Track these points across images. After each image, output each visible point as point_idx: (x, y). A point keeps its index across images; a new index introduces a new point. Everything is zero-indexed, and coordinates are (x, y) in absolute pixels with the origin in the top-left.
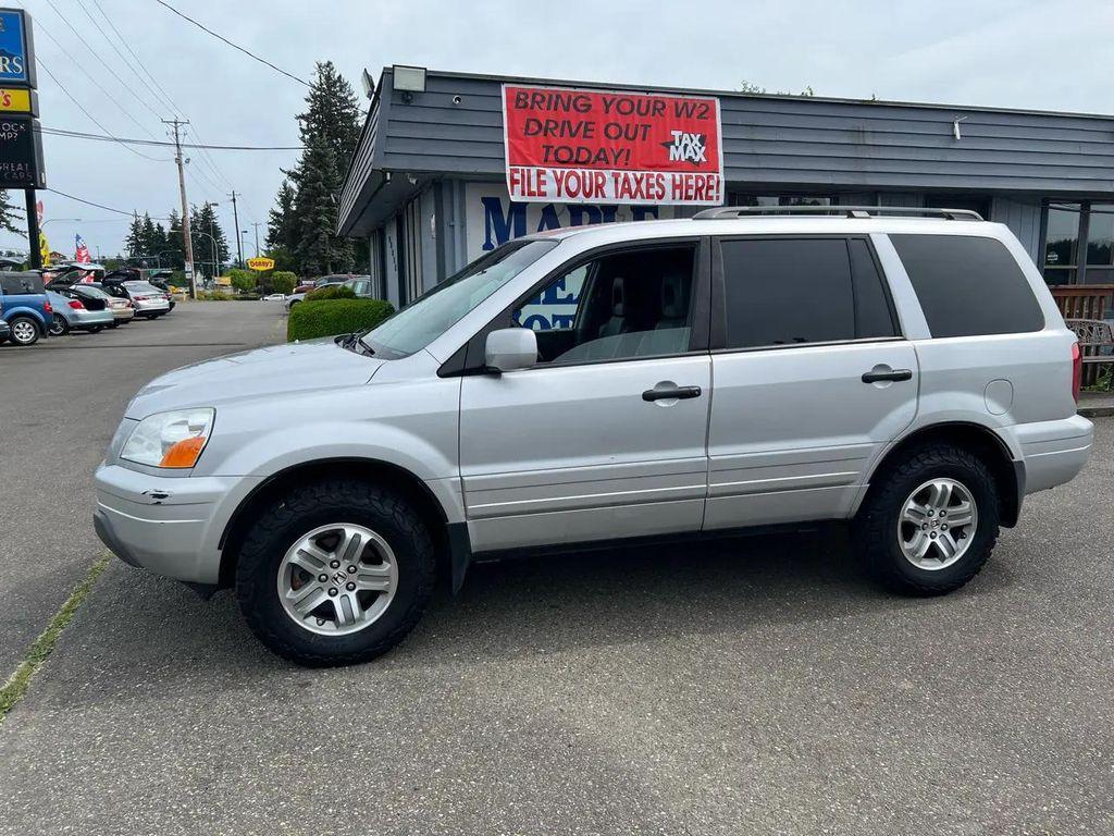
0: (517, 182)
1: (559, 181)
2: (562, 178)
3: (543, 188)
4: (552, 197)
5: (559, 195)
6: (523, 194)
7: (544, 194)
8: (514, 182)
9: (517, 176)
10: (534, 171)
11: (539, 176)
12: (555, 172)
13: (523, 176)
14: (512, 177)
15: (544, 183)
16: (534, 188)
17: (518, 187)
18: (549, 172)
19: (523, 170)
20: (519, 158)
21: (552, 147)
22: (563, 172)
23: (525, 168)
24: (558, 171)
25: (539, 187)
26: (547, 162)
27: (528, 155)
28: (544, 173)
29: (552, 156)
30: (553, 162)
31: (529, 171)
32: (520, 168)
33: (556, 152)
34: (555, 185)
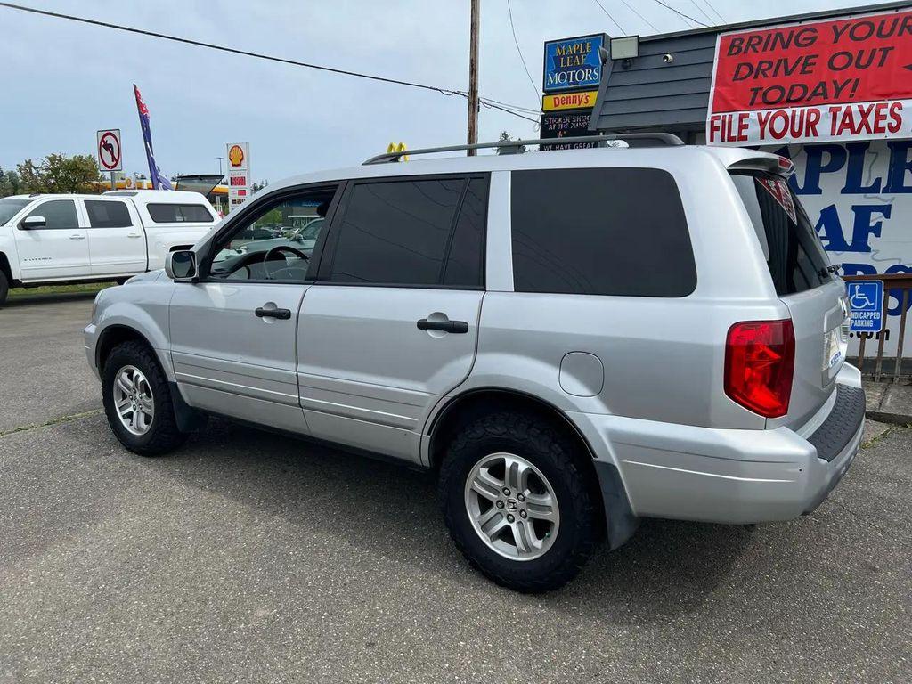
0: (717, 128)
1: (762, 123)
2: (766, 121)
3: (744, 133)
4: (753, 140)
5: (762, 137)
6: (723, 140)
7: (745, 138)
8: (714, 129)
9: (718, 123)
10: (736, 116)
11: (741, 120)
12: (760, 115)
13: (724, 122)
14: (712, 122)
15: (746, 127)
16: (735, 133)
17: (718, 134)
18: (753, 115)
19: (724, 117)
20: (723, 104)
21: (762, 89)
22: (769, 114)
23: (727, 114)
24: (764, 113)
25: (740, 132)
26: (752, 105)
27: (733, 100)
28: (747, 116)
29: (759, 98)
30: (759, 104)
31: (731, 117)
32: (721, 115)
33: (765, 94)
34: (758, 128)
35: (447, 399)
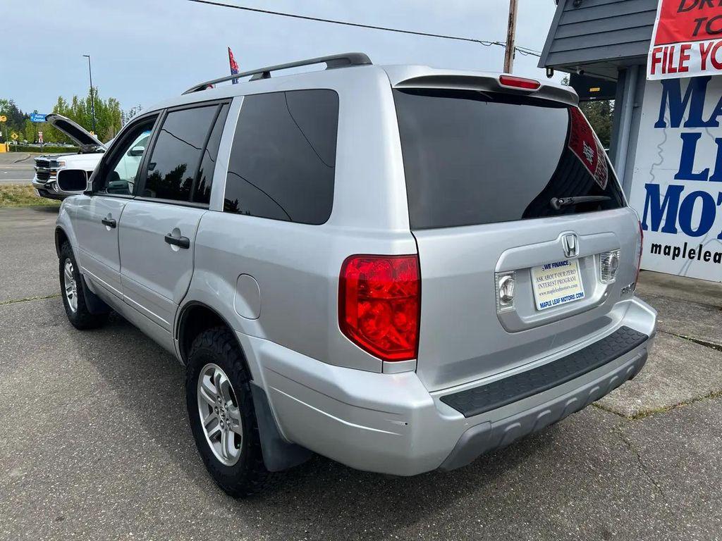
0: (659, 60)
1: (704, 54)
2: (708, 51)
3: (685, 64)
4: (694, 71)
5: (703, 68)
6: (664, 71)
7: (686, 69)
8: (655, 61)
9: (660, 55)
10: (678, 47)
11: (682, 51)
12: (702, 46)
13: (665, 54)
14: (654, 55)
15: (688, 58)
16: (676, 65)
17: (659, 66)
18: (695, 46)
19: (666, 48)
20: (667, 36)
21: (706, 19)
22: (711, 44)
23: (670, 46)
24: (706, 44)
25: (681, 63)
26: (695, 36)
27: (677, 32)
28: (689, 47)
29: (703, 29)
30: (703, 34)
31: (673, 48)
32: (664, 46)
33: (709, 25)
34: (700, 59)
35: (180, 308)
